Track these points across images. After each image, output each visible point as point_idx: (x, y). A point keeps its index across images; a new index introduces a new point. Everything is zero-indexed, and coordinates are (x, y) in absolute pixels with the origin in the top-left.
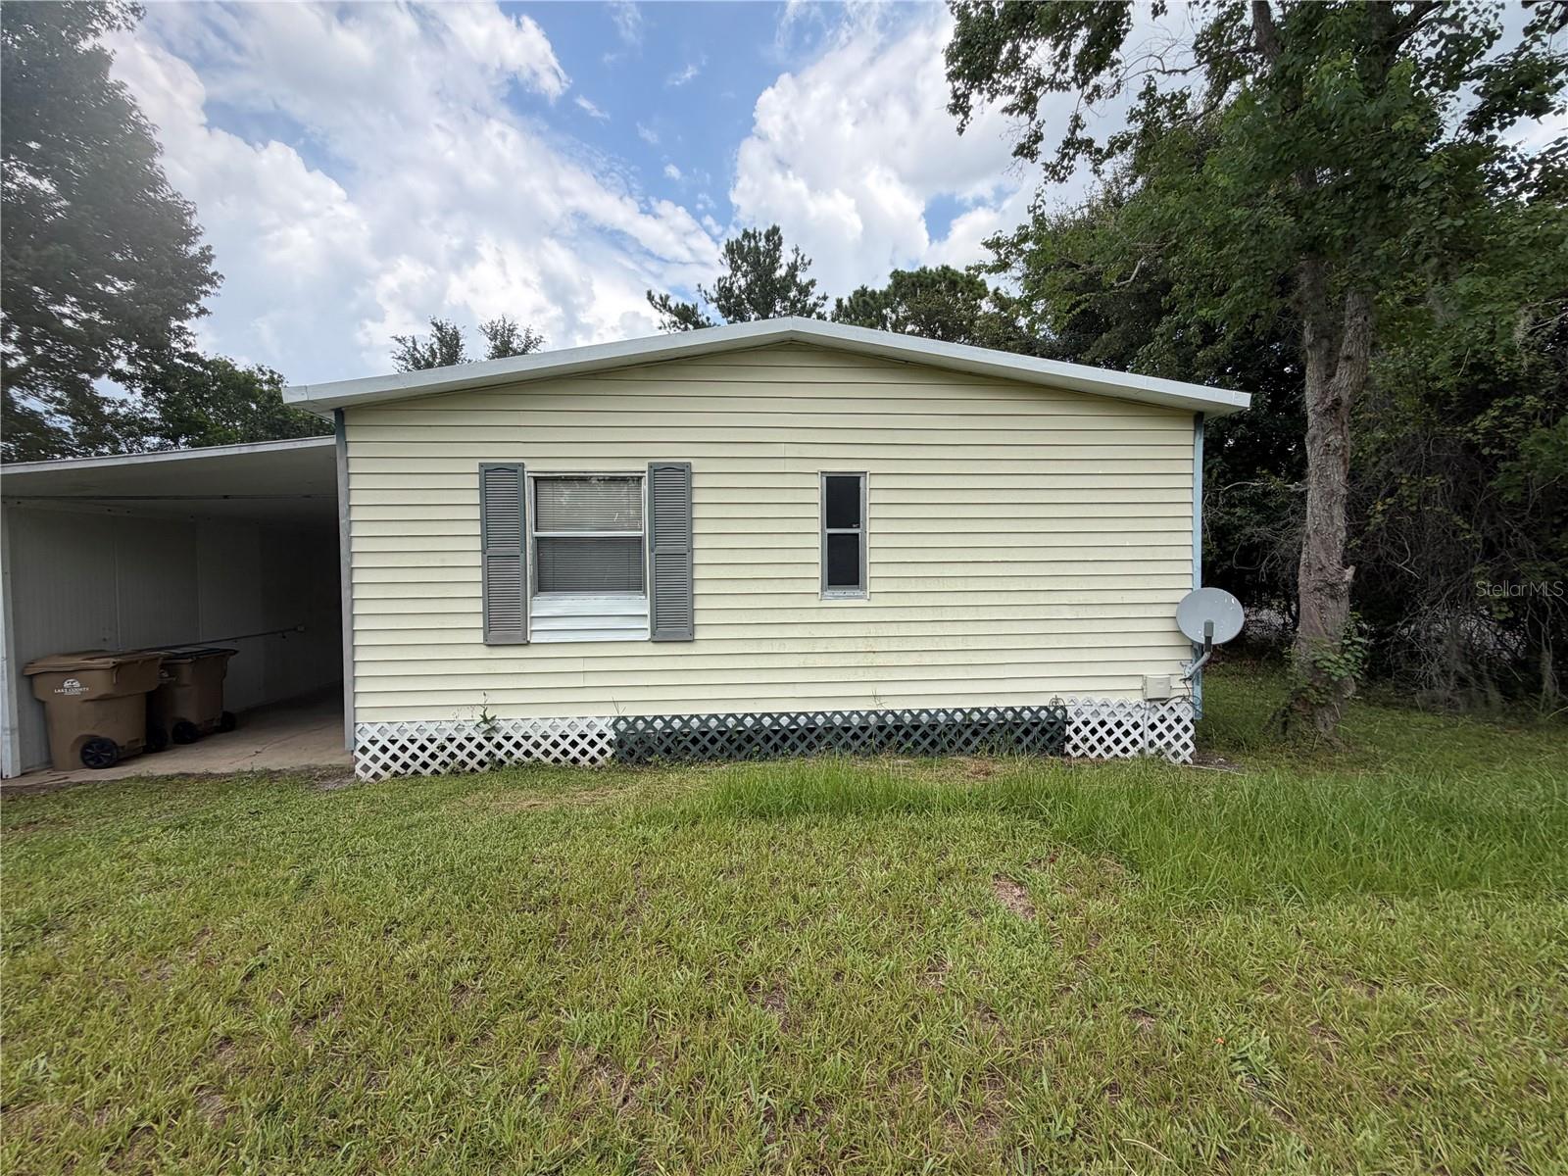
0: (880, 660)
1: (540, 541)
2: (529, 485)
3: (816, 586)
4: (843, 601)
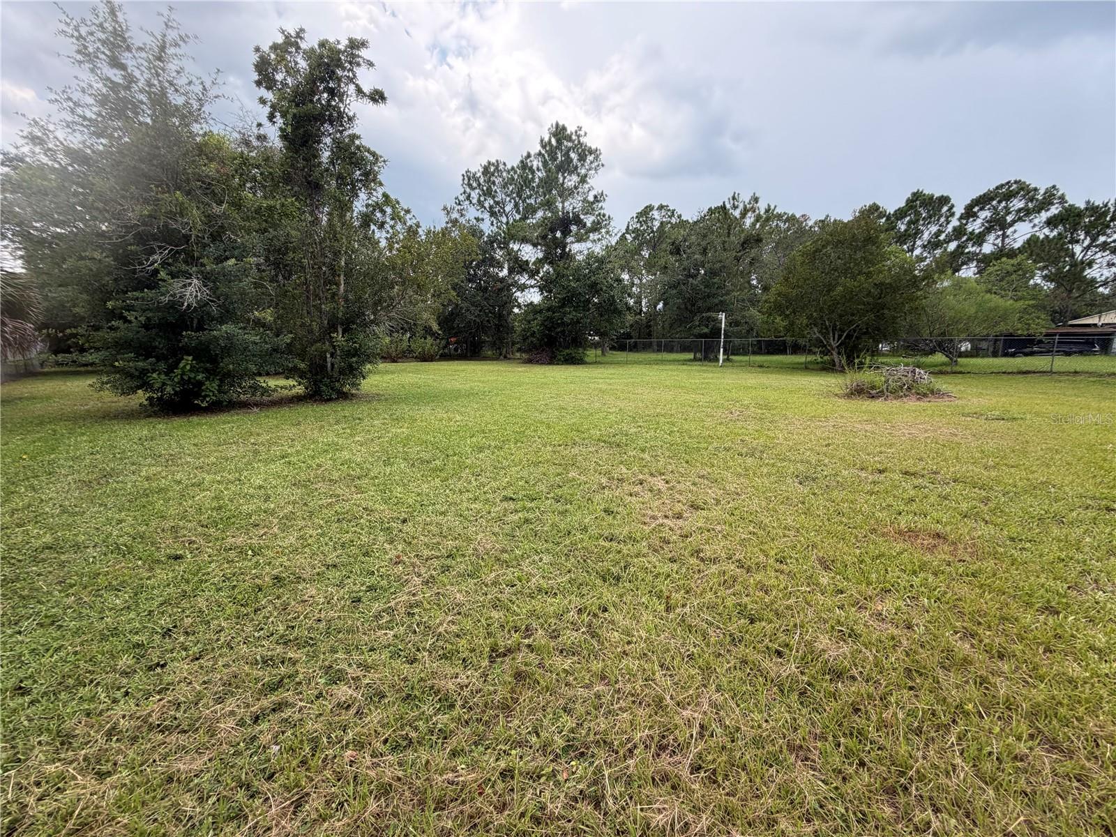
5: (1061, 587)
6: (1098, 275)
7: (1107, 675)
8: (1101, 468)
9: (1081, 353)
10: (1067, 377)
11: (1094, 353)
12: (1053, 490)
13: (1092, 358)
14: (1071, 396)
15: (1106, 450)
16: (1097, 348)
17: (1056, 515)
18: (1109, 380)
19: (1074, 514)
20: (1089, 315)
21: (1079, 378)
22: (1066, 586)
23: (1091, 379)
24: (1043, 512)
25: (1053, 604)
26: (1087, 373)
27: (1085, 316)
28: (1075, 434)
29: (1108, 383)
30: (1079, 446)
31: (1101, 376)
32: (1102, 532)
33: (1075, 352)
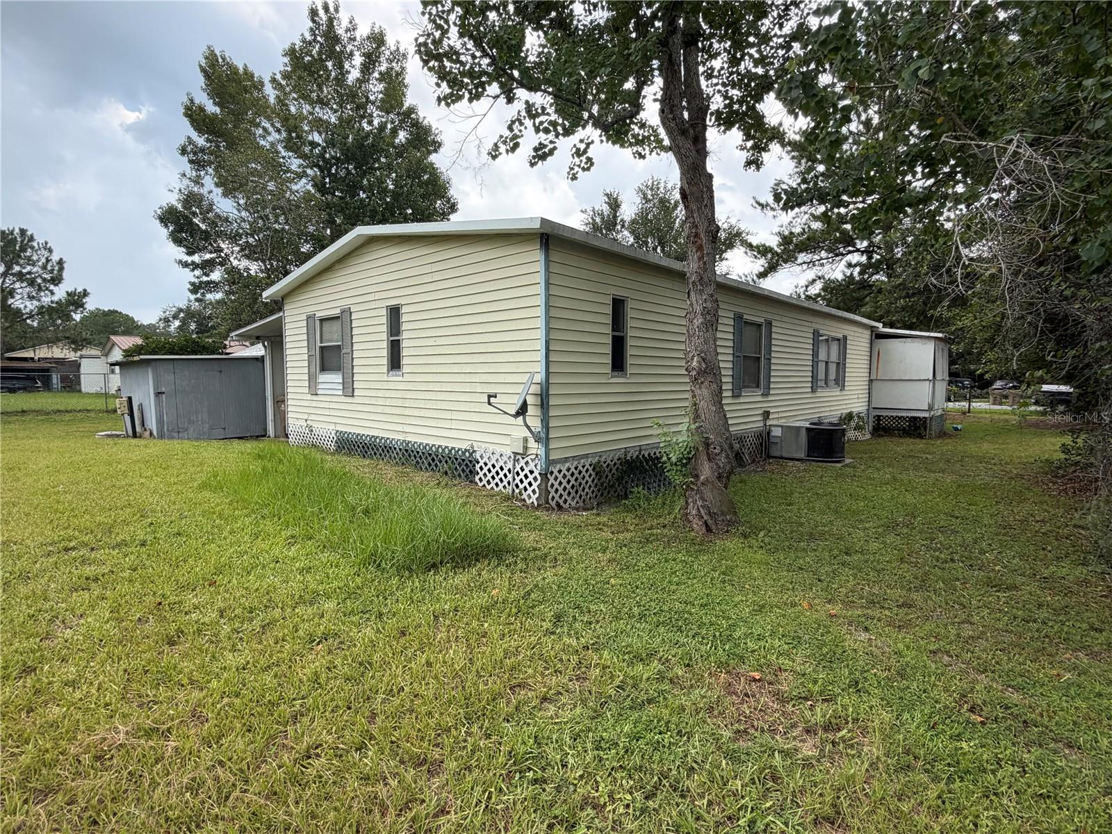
0: (407, 412)
1: (322, 348)
2: (318, 323)
3: (385, 369)
4: (395, 377)
5: (33, 643)
6: (22, 306)
7: (81, 699)
8: (56, 511)
9: (25, 389)
10: (15, 418)
11: (37, 390)
12: (15, 547)
13: (37, 394)
14: (23, 439)
15: (59, 492)
16: (39, 384)
17: (21, 573)
18: (55, 417)
19: (38, 565)
20: (24, 348)
21: (28, 418)
22: (38, 640)
23: (39, 418)
24: (8, 575)
25: (29, 663)
26: (34, 411)
27: (20, 349)
28: (29, 480)
29: (55, 421)
30: (35, 494)
31: (48, 414)
32: (64, 573)
33: (19, 389)
